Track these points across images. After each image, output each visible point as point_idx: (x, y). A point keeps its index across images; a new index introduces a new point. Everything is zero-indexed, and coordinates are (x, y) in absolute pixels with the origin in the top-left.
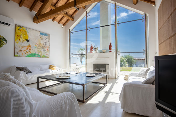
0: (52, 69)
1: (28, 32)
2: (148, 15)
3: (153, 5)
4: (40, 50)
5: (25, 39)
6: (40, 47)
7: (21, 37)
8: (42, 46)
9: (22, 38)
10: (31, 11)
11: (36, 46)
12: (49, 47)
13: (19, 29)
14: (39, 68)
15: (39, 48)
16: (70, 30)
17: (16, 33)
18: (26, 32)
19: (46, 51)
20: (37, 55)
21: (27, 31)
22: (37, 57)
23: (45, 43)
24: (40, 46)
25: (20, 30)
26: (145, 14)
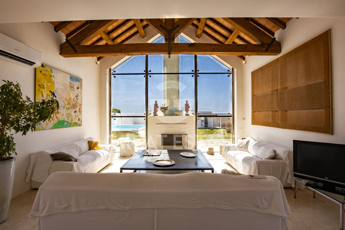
0: (96, 148)
1: (54, 76)
2: (235, 70)
3: (244, 62)
4: (70, 112)
5: (50, 91)
6: (69, 106)
7: (44, 88)
8: (72, 104)
9: (46, 89)
10: (57, 32)
11: (65, 104)
12: (81, 105)
13: (41, 72)
14: (77, 150)
15: (69, 108)
16: (110, 69)
17: (37, 80)
18: (51, 76)
19: (78, 113)
20: (66, 123)
21: (52, 74)
22: (67, 126)
23: (76, 97)
24: (69, 104)
25: (43, 72)
26: (233, 69)
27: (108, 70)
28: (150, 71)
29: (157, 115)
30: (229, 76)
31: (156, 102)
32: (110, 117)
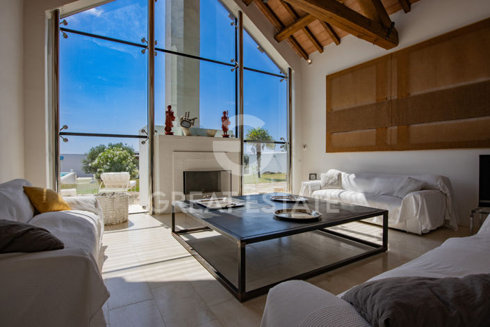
2: (293, 72)
26: (290, 70)
27: (48, 15)
30: (281, 81)
31: (169, 107)
32: (57, 134)
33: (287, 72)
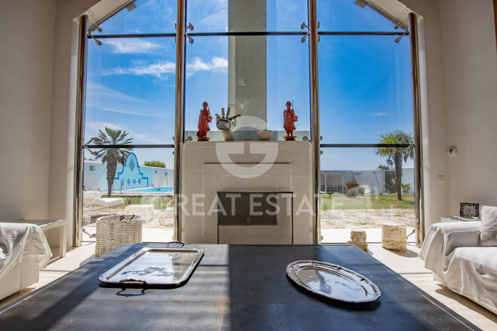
2: (420, 19)
16: (84, 19)
26: (412, 17)
27: (77, 21)
28: (192, 28)
29: (205, 139)
31: (205, 104)
32: (79, 147)
33: (408, 23)
